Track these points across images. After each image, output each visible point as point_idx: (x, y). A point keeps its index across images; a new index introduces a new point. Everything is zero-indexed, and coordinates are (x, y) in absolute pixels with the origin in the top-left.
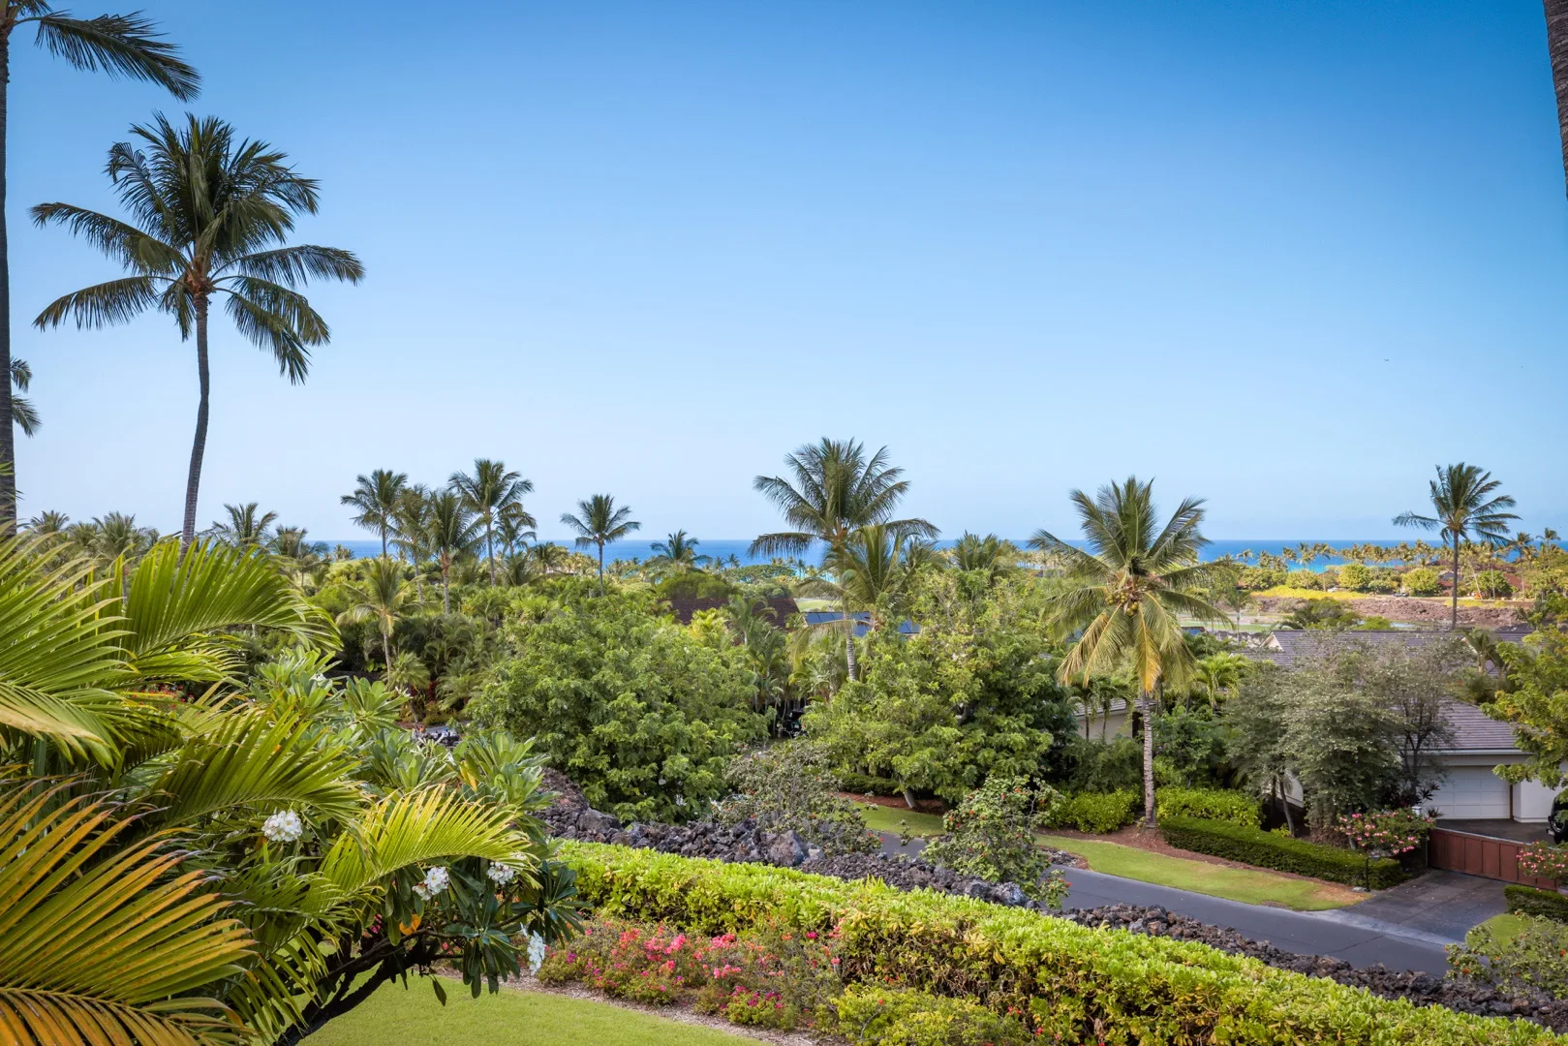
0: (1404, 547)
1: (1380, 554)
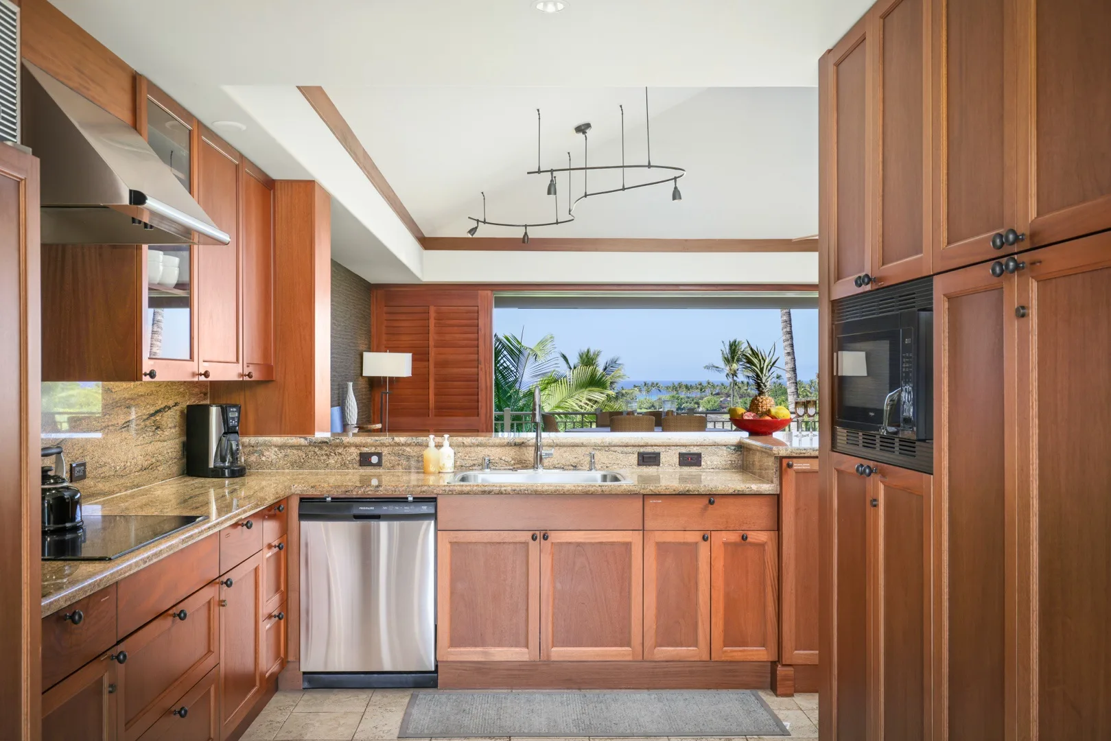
0: (700, 384)
1: (688, 388)
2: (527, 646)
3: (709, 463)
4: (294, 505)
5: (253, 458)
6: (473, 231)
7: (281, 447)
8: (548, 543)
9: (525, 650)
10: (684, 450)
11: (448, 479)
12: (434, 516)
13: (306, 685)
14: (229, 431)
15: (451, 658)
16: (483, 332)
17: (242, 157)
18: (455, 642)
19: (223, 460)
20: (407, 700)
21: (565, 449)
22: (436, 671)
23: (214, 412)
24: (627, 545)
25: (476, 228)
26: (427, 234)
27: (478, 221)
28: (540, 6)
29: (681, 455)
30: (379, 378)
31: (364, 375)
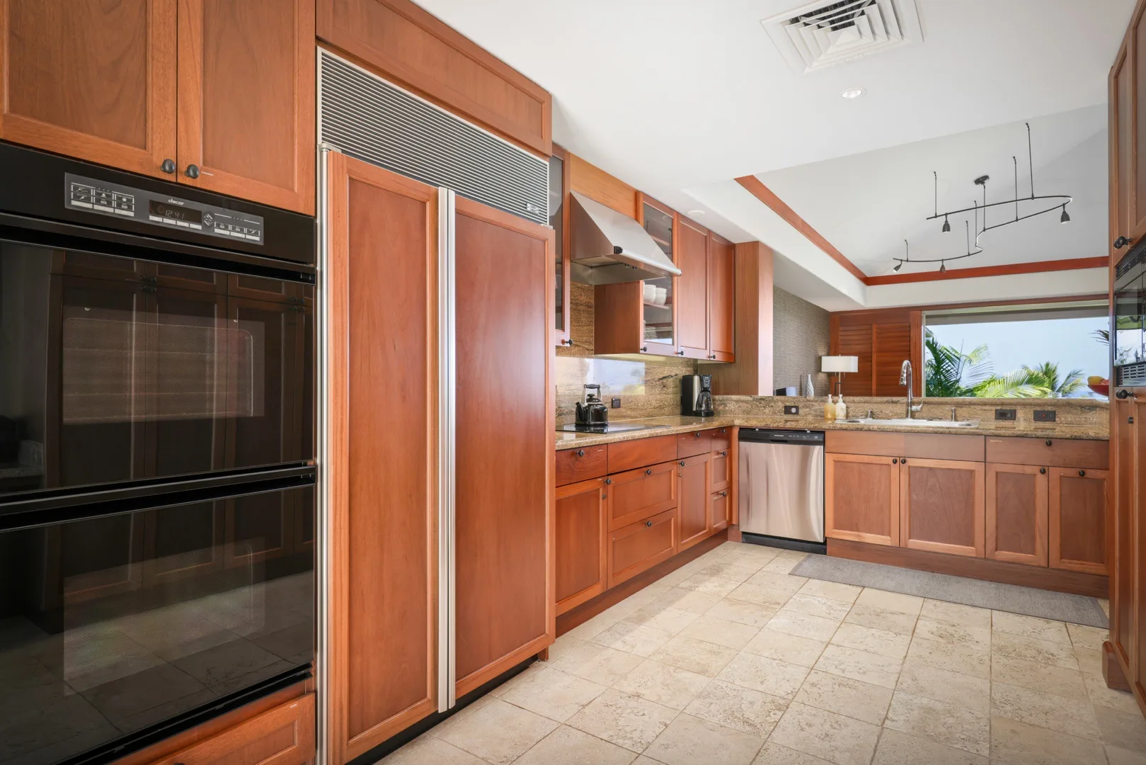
2: (890, 535)
3: (1063, 419)
4: (736, 432)
5: (721, 408)
6: (897, 268)
7: (737, 401)
8: (904, 467)
9: (889, 538)
10: (1038, 409)
11: (841, 421)
12: (823, 443)
13: (744, 540)
14: (704, 390)
15: (834, 536)
16: (914, 340)
17: (709, 231)
18: (838, 526)
19: (701, 406)
20: (803, 558)
21: (932, 406)
22: (825, 543)
23: (696, 379)
24: (972, 472)
25: (900, 265)
26: (868, 275)
27: (901, 260)
28: (845, 95)
29: (1035, 412)
30: (834, 373)
31: (823, 371)
